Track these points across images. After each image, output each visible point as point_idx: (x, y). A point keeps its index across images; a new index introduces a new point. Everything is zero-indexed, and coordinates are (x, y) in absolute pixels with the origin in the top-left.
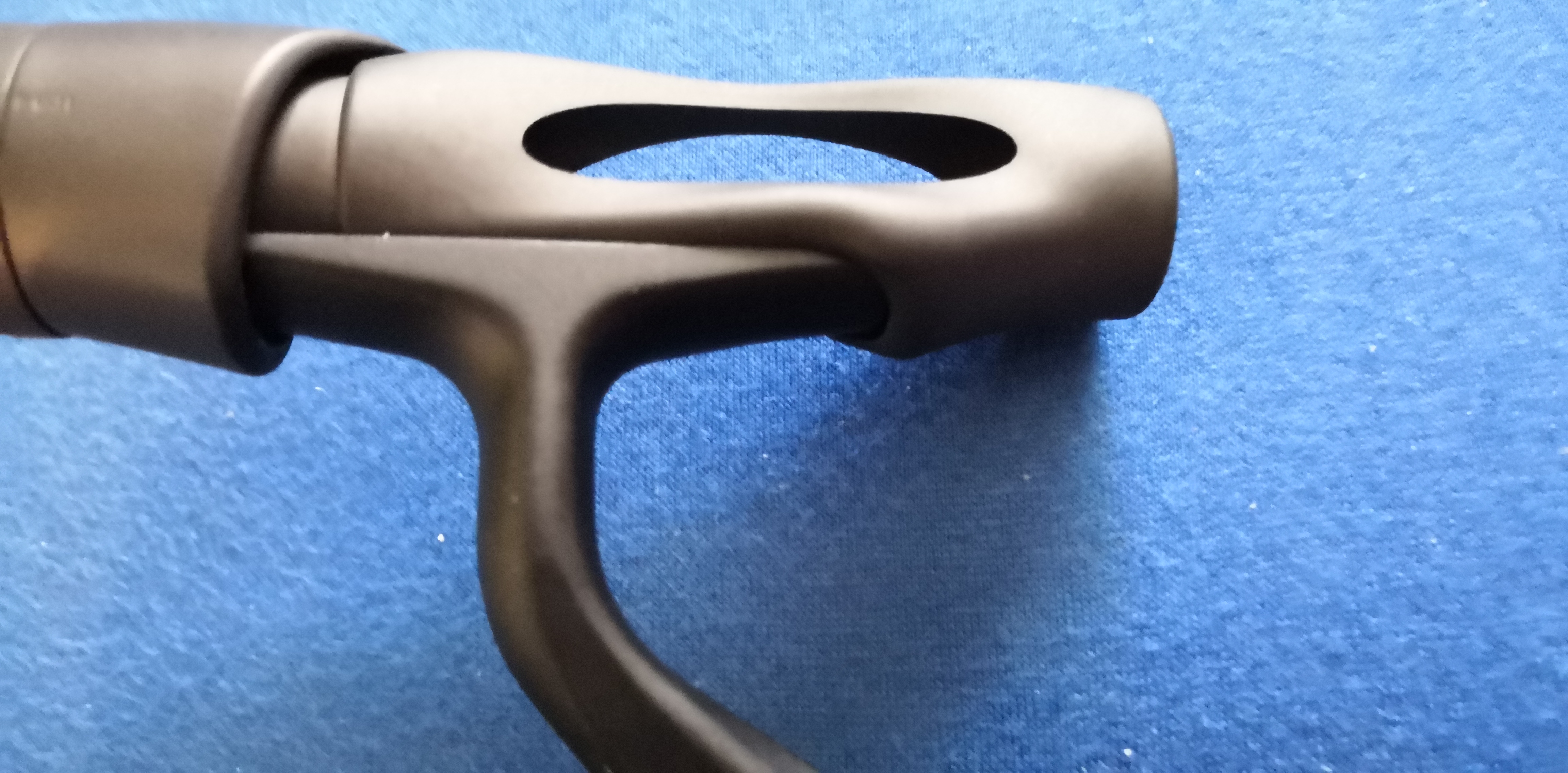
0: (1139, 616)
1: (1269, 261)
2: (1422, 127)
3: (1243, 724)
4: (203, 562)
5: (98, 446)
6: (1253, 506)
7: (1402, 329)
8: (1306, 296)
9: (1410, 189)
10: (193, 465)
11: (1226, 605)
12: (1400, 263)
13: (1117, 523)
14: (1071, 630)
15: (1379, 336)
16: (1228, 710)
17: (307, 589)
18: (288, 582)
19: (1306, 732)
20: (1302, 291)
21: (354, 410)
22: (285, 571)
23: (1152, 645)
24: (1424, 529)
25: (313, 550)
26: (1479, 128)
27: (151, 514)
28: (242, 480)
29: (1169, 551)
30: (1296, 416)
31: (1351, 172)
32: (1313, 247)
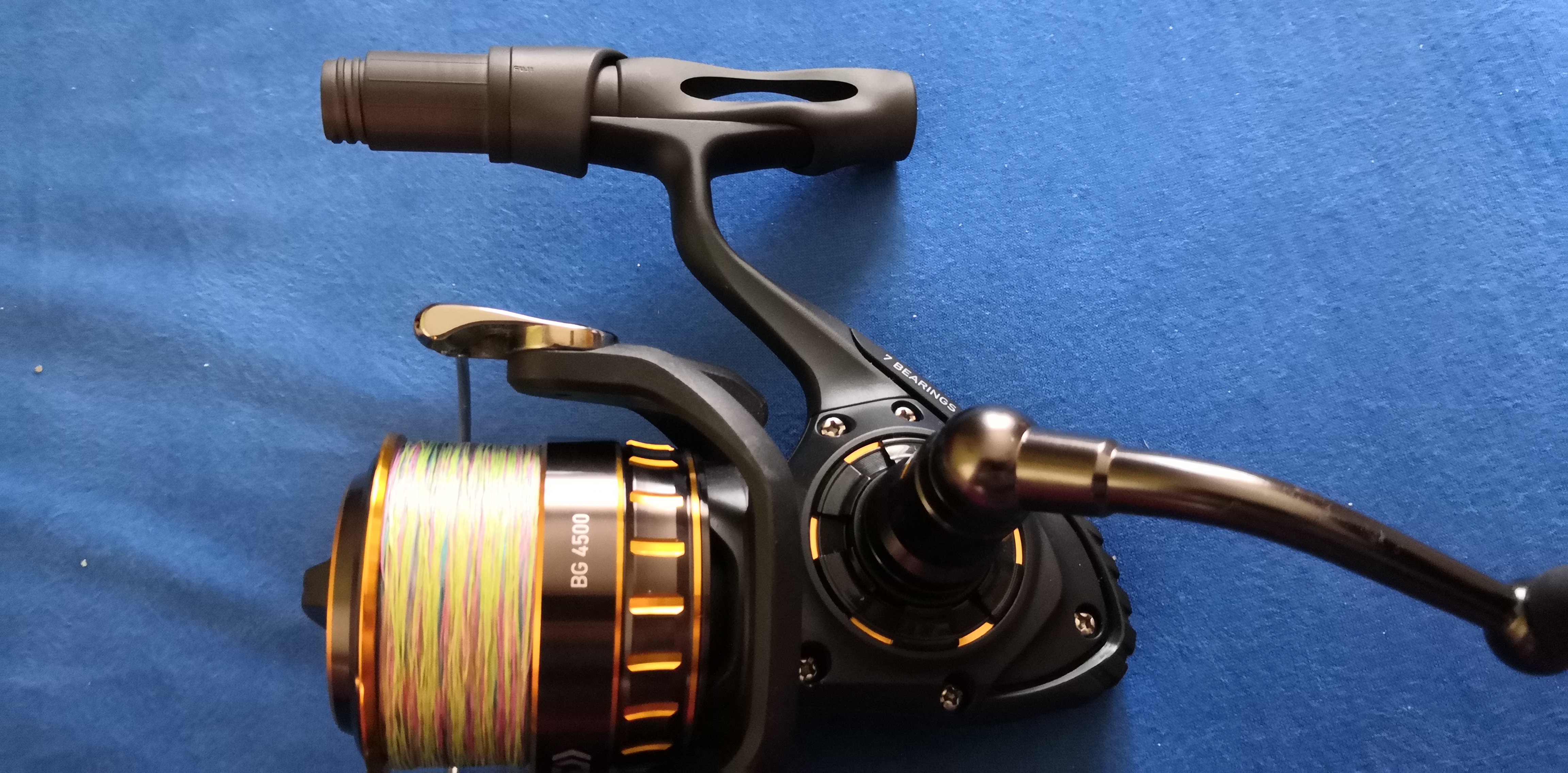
0: (918, 268)
1: (968, 137)
2: (1028, 83)
3: (956, 302)
4: (530, 284)
5: (476, 242)
6: (960, 225)
7: (1018, 157)
8: (982, 149)
9: (1022, 106)
10: (522, 246)
11: (950, 260)
12: (1018, 134)
13: (909, 236)
14: (892, 275)
15: (1009, 161)
16: (951, 297)
17: (580, 290)
18: (571, 289)
19: (980, 302)
20: (980, 147)
21: (596, 219)
22: (570, 285)
23: (922, 277)
24: (1023, 228)
25: (581, 275)
26: (1050, 82)
27: (504, 268)
28: (545, 250)
29: (929, 244)
30: (978, 192)
31: (1000, 101)
32: (984, 130)
